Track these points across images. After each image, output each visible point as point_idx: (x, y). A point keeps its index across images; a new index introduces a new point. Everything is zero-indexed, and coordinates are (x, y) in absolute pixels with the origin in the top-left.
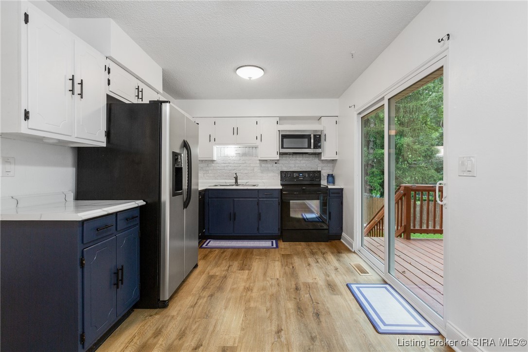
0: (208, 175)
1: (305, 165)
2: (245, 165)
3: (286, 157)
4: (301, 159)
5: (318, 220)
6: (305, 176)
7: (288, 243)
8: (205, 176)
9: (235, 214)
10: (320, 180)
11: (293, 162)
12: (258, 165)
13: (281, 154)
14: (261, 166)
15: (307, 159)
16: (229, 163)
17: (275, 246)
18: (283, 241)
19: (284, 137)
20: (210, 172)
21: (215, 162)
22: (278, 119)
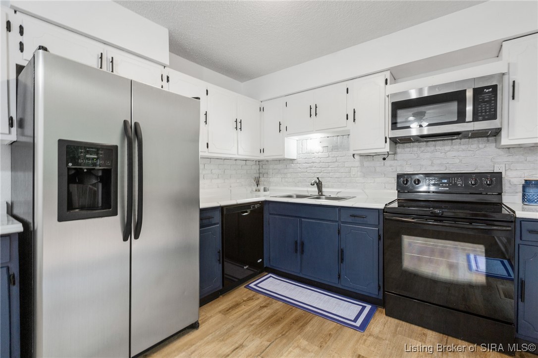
0: (286, 179)
1: (458, 161)
2: (337, 163)
3: (413, 147)
4: (447, 148)
5: (505, 273)
6: (456, 184)
7: (396, 321)
8: (283, 181)
9: (303, 244)
10: (500, 194)
11: (428, 155)
12: (358, 164)
13: (395, 141)
14: (362, 166)
15: (463, 147)
16: (313, 163)
17: (358, 324)
18: (387, 315)
19: (398, 106)
20: (289, 175)
21: (295, 162)
22: (388, 75)
